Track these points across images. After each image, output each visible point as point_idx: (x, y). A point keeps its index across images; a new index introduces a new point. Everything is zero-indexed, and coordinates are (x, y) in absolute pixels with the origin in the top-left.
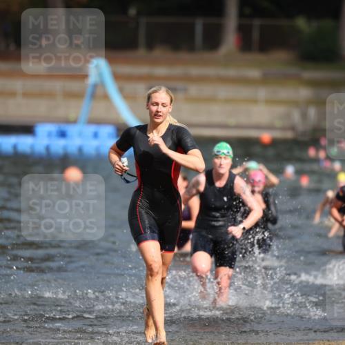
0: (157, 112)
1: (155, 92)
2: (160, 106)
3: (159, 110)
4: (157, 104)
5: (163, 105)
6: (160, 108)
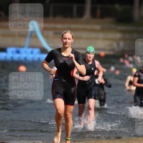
1: (65, 33)
4: (66, 39)
5: (69, 39)
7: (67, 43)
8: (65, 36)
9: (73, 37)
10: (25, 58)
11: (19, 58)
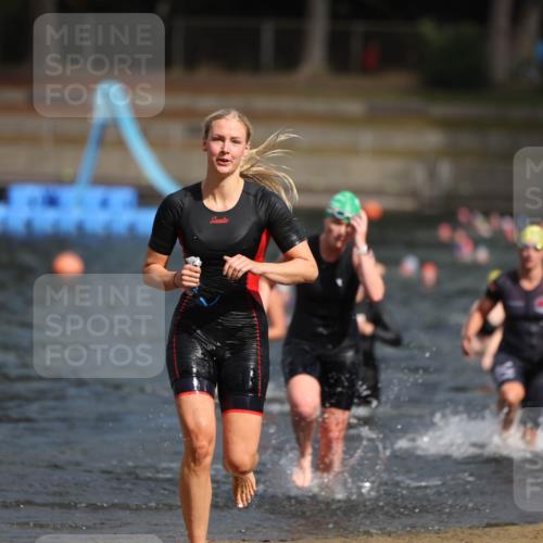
0: (223, 153)
2: (228, 142)
3: (226, 150)
6: (229, 146)
7: (226, 157)
8: (220, 127)
9: (248, 135)
10: (80, 227)
11: (56, 224)
